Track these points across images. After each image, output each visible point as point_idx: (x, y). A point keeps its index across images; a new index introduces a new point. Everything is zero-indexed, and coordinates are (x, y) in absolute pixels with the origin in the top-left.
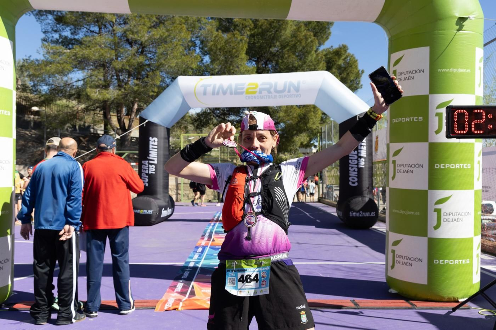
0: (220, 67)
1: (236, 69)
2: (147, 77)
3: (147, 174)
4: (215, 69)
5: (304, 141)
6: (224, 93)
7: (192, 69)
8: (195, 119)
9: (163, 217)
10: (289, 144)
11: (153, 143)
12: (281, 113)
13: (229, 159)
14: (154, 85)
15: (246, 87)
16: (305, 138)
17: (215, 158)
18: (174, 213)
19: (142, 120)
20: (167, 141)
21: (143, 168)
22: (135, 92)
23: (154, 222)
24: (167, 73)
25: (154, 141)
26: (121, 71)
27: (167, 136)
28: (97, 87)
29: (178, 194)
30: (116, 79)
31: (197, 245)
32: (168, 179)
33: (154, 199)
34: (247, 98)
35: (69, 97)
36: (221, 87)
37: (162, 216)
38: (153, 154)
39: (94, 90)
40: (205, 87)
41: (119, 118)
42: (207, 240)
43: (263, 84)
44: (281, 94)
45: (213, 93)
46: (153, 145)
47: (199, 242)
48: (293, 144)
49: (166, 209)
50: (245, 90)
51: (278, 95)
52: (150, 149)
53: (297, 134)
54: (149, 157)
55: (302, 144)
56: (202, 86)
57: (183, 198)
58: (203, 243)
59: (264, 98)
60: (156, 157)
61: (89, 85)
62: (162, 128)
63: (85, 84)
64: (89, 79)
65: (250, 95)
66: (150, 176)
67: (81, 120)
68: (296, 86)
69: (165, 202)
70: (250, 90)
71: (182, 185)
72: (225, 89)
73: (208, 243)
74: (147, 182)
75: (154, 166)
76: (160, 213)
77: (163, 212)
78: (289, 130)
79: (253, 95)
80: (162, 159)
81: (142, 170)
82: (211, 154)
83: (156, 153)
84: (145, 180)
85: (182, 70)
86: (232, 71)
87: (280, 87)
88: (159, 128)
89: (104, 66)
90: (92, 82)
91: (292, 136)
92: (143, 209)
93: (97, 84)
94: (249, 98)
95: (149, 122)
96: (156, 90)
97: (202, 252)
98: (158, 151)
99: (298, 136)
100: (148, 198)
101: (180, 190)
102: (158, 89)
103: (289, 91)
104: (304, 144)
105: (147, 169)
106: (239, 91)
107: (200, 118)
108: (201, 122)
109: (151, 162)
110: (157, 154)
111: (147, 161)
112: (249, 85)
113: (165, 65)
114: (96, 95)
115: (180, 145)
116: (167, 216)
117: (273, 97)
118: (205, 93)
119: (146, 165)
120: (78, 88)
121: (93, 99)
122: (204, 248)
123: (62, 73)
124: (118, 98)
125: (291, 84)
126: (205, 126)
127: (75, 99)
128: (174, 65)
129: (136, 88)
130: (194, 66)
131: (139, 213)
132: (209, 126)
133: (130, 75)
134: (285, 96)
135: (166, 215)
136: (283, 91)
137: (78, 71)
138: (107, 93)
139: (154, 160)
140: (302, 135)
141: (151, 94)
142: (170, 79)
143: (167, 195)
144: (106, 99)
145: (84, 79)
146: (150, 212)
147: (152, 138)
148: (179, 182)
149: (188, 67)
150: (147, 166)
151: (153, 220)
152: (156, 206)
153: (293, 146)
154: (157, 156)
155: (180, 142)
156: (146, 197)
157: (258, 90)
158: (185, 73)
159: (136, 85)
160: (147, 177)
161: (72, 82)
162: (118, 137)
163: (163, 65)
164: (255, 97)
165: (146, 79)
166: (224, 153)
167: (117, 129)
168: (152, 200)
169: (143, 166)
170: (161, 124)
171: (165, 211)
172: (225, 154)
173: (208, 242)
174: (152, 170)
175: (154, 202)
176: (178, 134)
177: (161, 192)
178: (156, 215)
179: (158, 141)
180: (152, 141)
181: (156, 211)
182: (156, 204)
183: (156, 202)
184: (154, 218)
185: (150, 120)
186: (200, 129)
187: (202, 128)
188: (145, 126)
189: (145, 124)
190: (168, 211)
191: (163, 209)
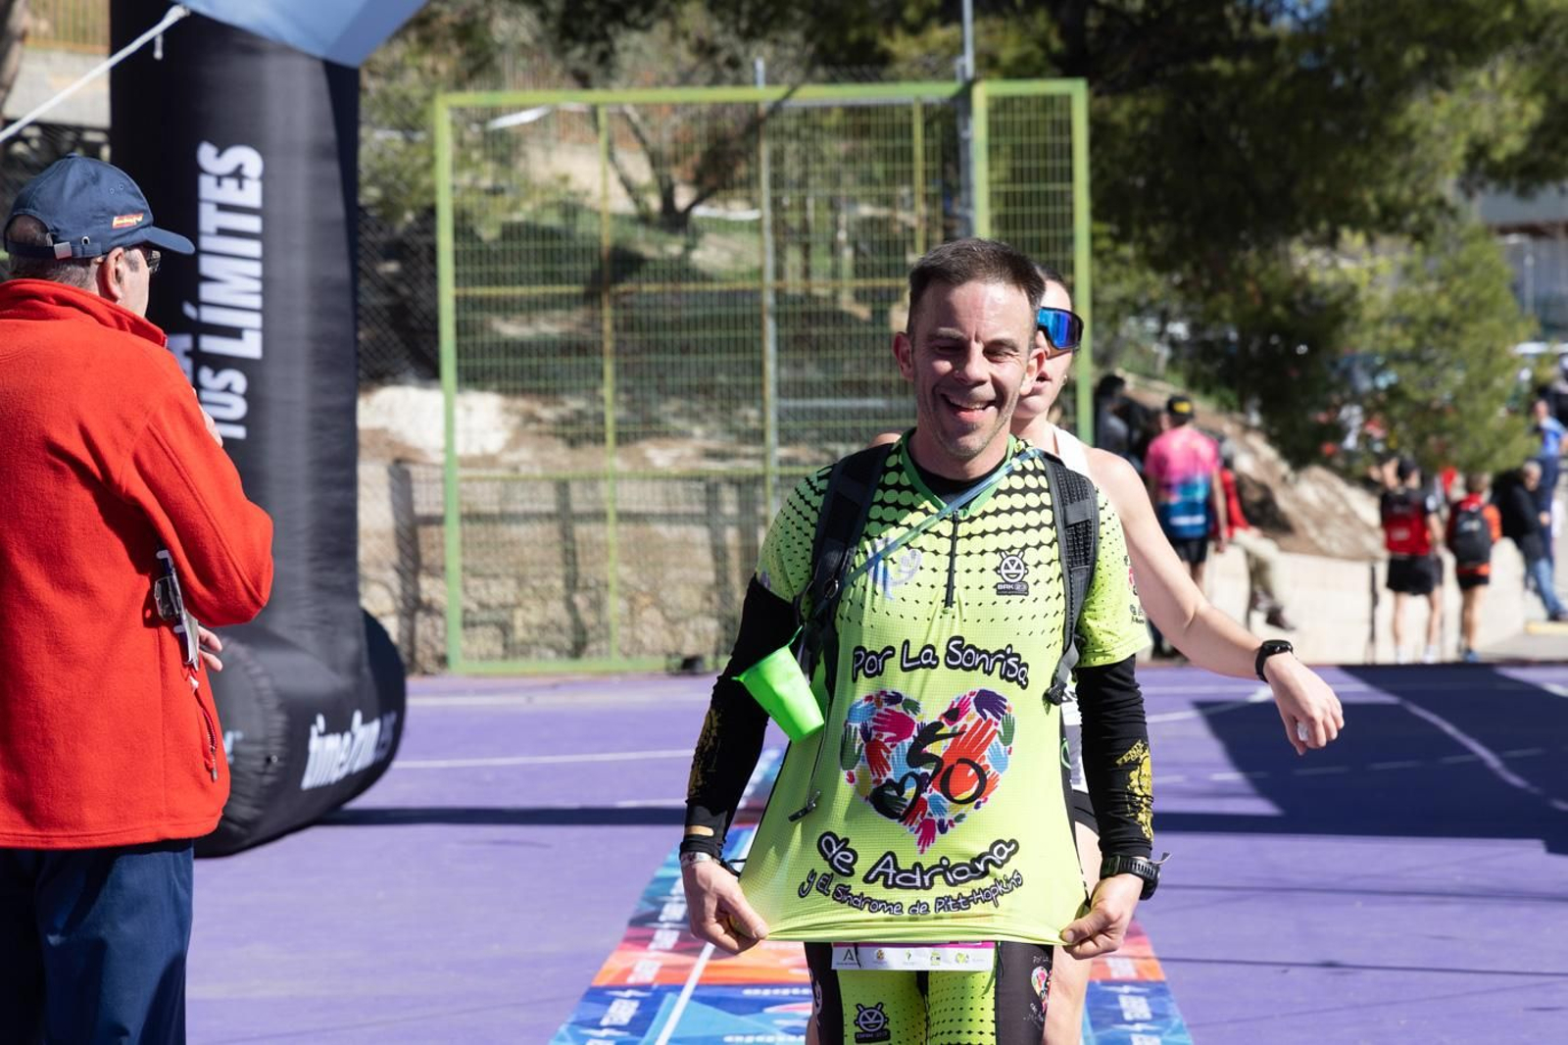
5: (1501, 133)
9: (317, 791)
10: (1361, 161)
11: (230, 193)
13: (846, 303)
16: (1509, 103)
17: (731, 297)
18: (397, 764)
20: (333, 169)
23: (245, 824)
25: (238, 174)
27: (330, 134)
29: (413, 606)
31: (601, 981)
32: (351, 484)
33: (243, 641)
37: (308, 781)
38: (232, 283)
42: (677, 949)
46: (223, 207)
47: (615, 963)
48: (1397, 163)
49: (339, 725)
52: (207, 243)
53: (1435, 75)
54: (198, 304)
55: (1478, 151)
57: (457, 643)
58: (646, 966)
60: (256, 302)
62: (302, 66)
69: (334, 668)
71: (453, 532)
73: (688, 967)
75: (239, 381)
76: (297, 754)
77: (315, 743)
78: (1367, 39)
80: (301, 323)
82: (697, 256)
83: (256, 269)
88: (271, 67)
91: (1396, 88)
95: (194, 21)
97: (641, 1024)
98: (264, 259)
99: (1445, 85)
101: (438, 572)
104: (1499, 155)
109: (211, 344)
110: (265, 279)
111: (185, 342)
115: (431, 191)
116: (349, 777)
122: (651, 1001)
126: (634, 14)
135: (336, 775)
139: (235, 333)
140: (1482, 78)
143: (340, 607)
147: (221, 150)
148: (422, 508)
152: (260, 700)
153: (1403, 174)
154: (265, 294)
155: (430, 165)
166: (806, 249)
170: (288, 34)
171: (333, 741)
172: (821, 261)
173: (682, 959)
174: (224, 408)
175: (246, 668)
176: (405, 98)
177: (302, 588)
178: (264, 774)
179: (265, 178)
180: (219, 179)
181: (265, 742)
182: (264, 683)
183: (258, 670)
184: (251, 792)
185: (203, 9)
186: (591, 40)
187: (610, 29)
188: (158, 54)
189: (159, 41)
190: (353, 737)
191: (314, 722)
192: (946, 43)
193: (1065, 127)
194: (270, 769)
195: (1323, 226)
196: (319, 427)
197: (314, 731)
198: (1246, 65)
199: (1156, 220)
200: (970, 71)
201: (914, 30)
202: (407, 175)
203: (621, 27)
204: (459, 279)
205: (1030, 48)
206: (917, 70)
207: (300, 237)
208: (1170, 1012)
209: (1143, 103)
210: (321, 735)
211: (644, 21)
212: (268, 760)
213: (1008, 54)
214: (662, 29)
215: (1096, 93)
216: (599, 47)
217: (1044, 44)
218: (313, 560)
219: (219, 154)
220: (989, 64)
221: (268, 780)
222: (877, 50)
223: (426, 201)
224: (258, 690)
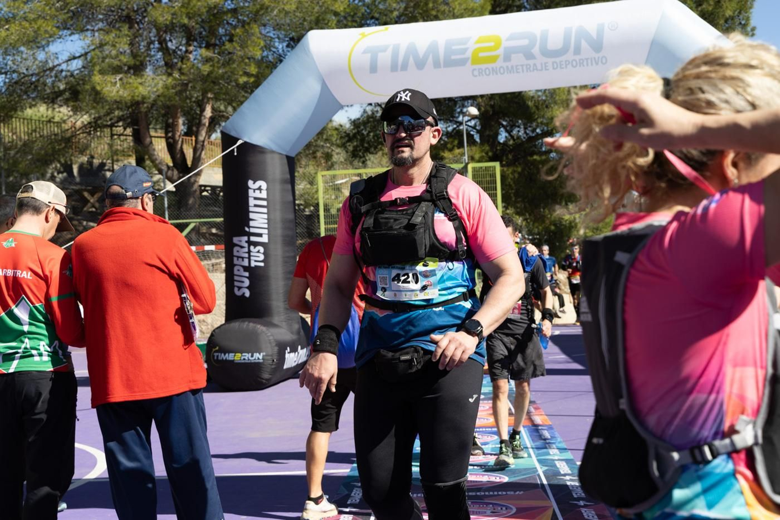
0: (403, 5)
1: (443, 8)
2: (231, 41)
3: (246, 269)
4: (392, 12)
6: (420, 65)
7: (336, 14)
8: (348, 135)
9: (288, 369)
11: (257, 194)
12: (556, 107)
14: (249, 58)
15: (472, 46)
19: (228, 140)
20: (289, 187)
21: (235, 253)
22: (205, 79)
23: (267, 380)
24: (278, 27)
25: (260, 189)
26: (170, 28)
27: (288, 176)
28: (117, 70)
30: (160, 50)
33: (264, 326)
34: (476, 73)
35: (52, 99)
36: (412, 50)
37: (285, 367)
38: (259, 220)
39: (110, 78)
40: (374, 53)
41: (171, 140)
43: (511, 38)
44: (558, 60)
45: (394, 68)
46: (255, 198)
49: (294, 350)
50: (469, 54)
51: (550, 61)
52: (251, 209)
54: (249, 227)
56: (365, 52)
59: (517, 72)
60: (266, 226)
61: (97, 68)
62: (277, 157)
63: (89, 66)
64: (97, 52)
65: (483, 66)
66: (254, 274)
67: (82, 152)
68: (594, 35)
69: (292, 333)
70: (481, 55)
72: (421, 54)
74: (247, 288)
75: (262, 249)
76: (282, 359)
77: (287, 355)
79: (490, 66)
80: (279, 232)
81: (235, 259)
83: (266, 216)
84: (243, 282)
85: (313, 18)
86: (434, 13)
87: (555, 42)
88: (268, 157)
89: (129, 20)
90: (104, 58)
92: (242, 354)
93: (116, 63)
94: (481, 72)
95: (245, 144)
96: (253, 69)
98: (268, 213)
100: (251, 325)
102: (259, 67)
103: (577, 51)
105: (246, 255)
106: (453, 57)
107: (358, 132)
108: (363, 140)
109: (253, 239)
110: (268, 219)
111: (246, 238)
112: (477, 42)
113: (272, 10)
114: (115, 89)
115: (317, 199)
116: (297, 365)
117: (539, 67)
118: (373, 68)
119: (242, 247)
120: (72, 75)
121: (109, 99)
123: (35, 42)
124: (167, 93)
125: (582, 34)
126: (372, 150)
127: (66, 102)
128: (294, 7)
129: (206, 69)
130: (340, 7)
131: (232, 362)
132: (381, 149)
133: (190, 37)
134: (567, 63)
135: (294, 364)
136: (564, 51)
137: (70, 35)
138: (141, 84)
139: (260, 235)
141: (243, 80)
142: (284, 41)
144: (140, 99)
145: (86, 54)
146: (258, 357)
147: (255, 181)
149: (328, 11)
150: (246, 250)
151: (266, 376)
152: (270, 343)
154: (268, 223)
155: (317, 191)
156: (246, 323)
157: (500, 51)
158: (320, 23)
159: (207, 60)
160: (247, 274)
161: (56, 63)
162: (170, 187)
163: (267, 8)
164: (495, 71)
165: (228, 46)
167: (168, 167)
168: (260, 328)
169: (236, 249)
170: (274, 147)
171: (292, 355)
174: (258, 257)
175: (266, 334)
176: (310, 173)
177: (282, 310)
178: (272, 365)
179: (267, 190)
180: (254, 190)
181: (272, 356)
182: (271, 338)
183: (269, 334)
184: (268, 371)
185: (248, 141)
186: (361, 157)
187: (365, 154)
188: (236, 154)
189: (235, 150)
190: (298, 353)
191: (287, 349)
192: (459, 154)
193: (493, 175)
194: (274, 363)
195: (564, 203)
196: (285, 262)
197: (287, 351)
198: (544, 157)
199: (518, 202)
200: (467, 161)
201: (451, 150)
202: (311, 194)
203: (368, 154)
204: (326, 223)
205: (484, 154)
206: (452, 161)
207: (278, 207)
208: (556, 436)
209: (515, 169)
210: (288, 353)
211: (375, 152)
212: (273, 361)
213: (477, 156)
214: (380, 153)
215: (502, 165)
216: (362, 160)
217: (487, 153)
218: (286, 301)
219: (254, 183)
220: (472, 159)
221: (273, 366)
222: (440, 156)
223: (316, 202)
224: (270, 340)
